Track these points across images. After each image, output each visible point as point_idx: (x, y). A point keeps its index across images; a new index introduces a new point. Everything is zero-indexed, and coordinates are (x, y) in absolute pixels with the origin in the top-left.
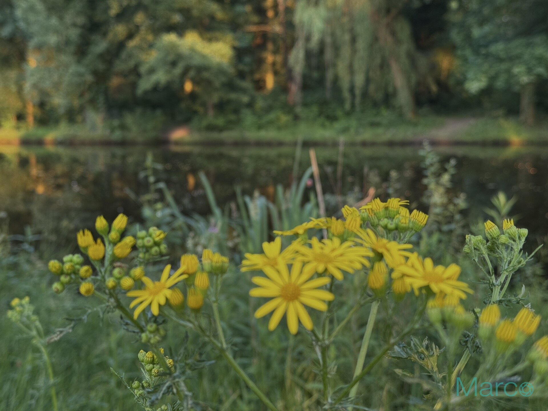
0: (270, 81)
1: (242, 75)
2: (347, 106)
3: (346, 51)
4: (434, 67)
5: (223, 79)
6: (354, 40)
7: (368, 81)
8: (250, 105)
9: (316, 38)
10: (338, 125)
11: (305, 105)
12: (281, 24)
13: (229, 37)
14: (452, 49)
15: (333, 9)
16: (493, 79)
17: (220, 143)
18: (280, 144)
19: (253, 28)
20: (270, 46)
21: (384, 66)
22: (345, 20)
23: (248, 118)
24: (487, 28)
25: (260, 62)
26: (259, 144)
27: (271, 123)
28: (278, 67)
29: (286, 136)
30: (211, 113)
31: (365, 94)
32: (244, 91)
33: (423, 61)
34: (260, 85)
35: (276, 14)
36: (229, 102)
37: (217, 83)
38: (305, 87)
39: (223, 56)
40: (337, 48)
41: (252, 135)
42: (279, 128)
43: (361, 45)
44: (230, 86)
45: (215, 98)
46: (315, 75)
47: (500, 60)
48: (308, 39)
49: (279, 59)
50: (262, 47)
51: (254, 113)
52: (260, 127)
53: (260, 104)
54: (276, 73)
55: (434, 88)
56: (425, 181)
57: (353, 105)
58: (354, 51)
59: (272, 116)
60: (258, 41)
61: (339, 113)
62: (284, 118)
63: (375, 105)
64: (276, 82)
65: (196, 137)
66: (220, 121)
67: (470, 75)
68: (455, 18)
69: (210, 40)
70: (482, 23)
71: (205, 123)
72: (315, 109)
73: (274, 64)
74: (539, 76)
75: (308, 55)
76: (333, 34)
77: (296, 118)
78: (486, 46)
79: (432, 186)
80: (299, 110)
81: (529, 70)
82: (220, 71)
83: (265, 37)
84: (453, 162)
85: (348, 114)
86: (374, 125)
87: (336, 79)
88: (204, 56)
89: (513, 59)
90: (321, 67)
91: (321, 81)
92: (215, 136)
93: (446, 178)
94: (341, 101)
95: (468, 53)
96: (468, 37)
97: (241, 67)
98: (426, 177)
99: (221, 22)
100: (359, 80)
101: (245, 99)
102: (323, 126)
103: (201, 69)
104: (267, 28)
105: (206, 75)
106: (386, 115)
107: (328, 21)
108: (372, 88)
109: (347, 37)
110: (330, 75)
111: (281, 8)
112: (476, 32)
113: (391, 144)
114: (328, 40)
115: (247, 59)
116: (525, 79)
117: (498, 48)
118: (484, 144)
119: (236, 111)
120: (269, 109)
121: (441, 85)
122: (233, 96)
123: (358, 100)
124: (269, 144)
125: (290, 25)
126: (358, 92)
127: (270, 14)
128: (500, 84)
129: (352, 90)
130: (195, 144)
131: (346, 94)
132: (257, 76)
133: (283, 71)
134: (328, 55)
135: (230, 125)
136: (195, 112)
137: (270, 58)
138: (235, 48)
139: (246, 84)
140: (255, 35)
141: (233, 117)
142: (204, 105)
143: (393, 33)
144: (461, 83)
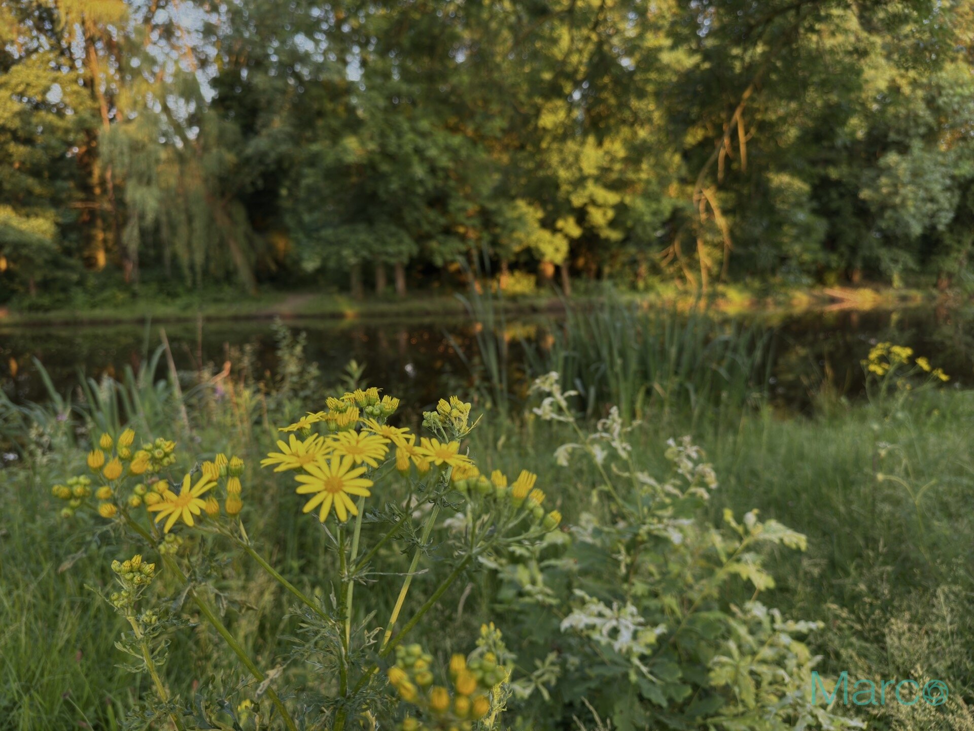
0: (101, 259)
1: (68, 252)
2: (189, 283)
3: (183, 231)
4: (271, 248)
5: (46, 256)
6: (190, 220)
7: (207, 258)
8: (80, 283)
9: (150, 217)
10: (180, 302)
11: (144, 282)
12: (110, 201)
13: (51, 213)
14: (285, 231)
15: (167, 190)
16: (325, 260)
17: (48, 324)
18: (118, 322)
19: (79, 205)
20: (99, 223)
21: (222, 245)
22: (180, 200)
23: (79, 297)
24: (316, 215)
25: (89, 239)
26: (94, 323)
27: (105, 301)
28: (110, 244)
29: (125, 314)
30: (33, 292)
31: (206, 272)
32: (72, 268)
33: (259, 242)
34: (90, 262)
35: (104, 191)
36: (55, 280)
37: (39, 261)
38: (143, 264)
39: (44, 232)
40: (173, 228)
41: (85, 313)
42: (116, 306)
43: (198, 224)
44: (55, 263)
45: (38, 276)
46: (152, 252)
47: (330, 243)
48: (142, 217)
49: (110, 236)
50: (91, 223)
51: (86, 291)
52: (94, 306)
53: (92, 281)
54: (107, 250)
55: (273, 267)
56: (280, 353)
57: (194, 282)
58: (191, 231)
59: (107, 294)
60: (86, 217)
61: (180, 290)
62: (121, 296)
63: (217, 282)
64: (108, 259)
65: (17, 317)
66: (46, 300)
67: (306, 255)
68: (287, 204)
69: (28, 216)
70: (311, 209)
71: (26, 303)
72: (154, 286)
73: (105, 241)
74: (364, 258)
75: (143, 233)
76: (168, 214)
77: (134, 295)
78: (317, 230)
79: (286, 357)
80: (136, 287)
81: (356, 253)
82: (42, 248)
83: (92, 213)
84: (304, 335)
85: (190, 291)
86: (217, 301)
87: (175, 257)
88: (21, 232)
89: (341, 243)
90: (158, 245)
91: (159, 259)
92: (40, 316)
93: (298, 349)
94: (180, 278)
95: (301, 236)
96: (300, 222)
97: (66, 243)
98: (279, 349)
99: (40, 197)
100: (199, 258)
101: (75, 277)
102: (164, 303)
103: (18, 246)
104: (96, 205)
105: (25, 252)
106: (228, 291)
107: (161, 201)
108: (212, 266)
109: (182, 217)
110: (167, 253)
111: (110, 186)
112: (307, 218)
113: (236, 318)
114: (164, 219)
115: (73, 236)
116: (353, 261)
117: (327, 233)
118: (322, 317)
119: (64, 290)
120: (103, 287)
121: (280, 264)
122: (60, 274)
123: (199, 277)
124: (106, 322)
125: (120, 203)
126: (198, 269)
127: (98, 191)
128: (332, 264)
129: (192, 267)
130: (16, 325)
131: (186, 272)
132: (86, 253)
133: (116, 249)
134: (165, 233)
135: (56, 305)
136: (14, 292)
137: (100, 236)
138: (57, 224)
139: (74, 261)
140: (81, 212)
141: (61, 296)
142: (24, 283)
143: (229, 215)
144: (297, 262)
